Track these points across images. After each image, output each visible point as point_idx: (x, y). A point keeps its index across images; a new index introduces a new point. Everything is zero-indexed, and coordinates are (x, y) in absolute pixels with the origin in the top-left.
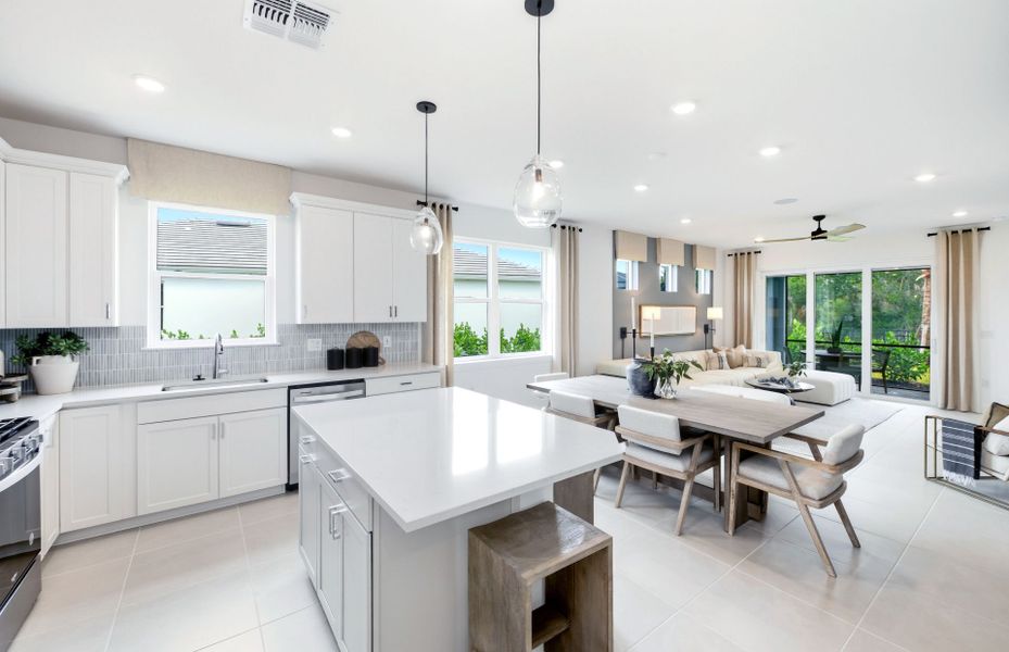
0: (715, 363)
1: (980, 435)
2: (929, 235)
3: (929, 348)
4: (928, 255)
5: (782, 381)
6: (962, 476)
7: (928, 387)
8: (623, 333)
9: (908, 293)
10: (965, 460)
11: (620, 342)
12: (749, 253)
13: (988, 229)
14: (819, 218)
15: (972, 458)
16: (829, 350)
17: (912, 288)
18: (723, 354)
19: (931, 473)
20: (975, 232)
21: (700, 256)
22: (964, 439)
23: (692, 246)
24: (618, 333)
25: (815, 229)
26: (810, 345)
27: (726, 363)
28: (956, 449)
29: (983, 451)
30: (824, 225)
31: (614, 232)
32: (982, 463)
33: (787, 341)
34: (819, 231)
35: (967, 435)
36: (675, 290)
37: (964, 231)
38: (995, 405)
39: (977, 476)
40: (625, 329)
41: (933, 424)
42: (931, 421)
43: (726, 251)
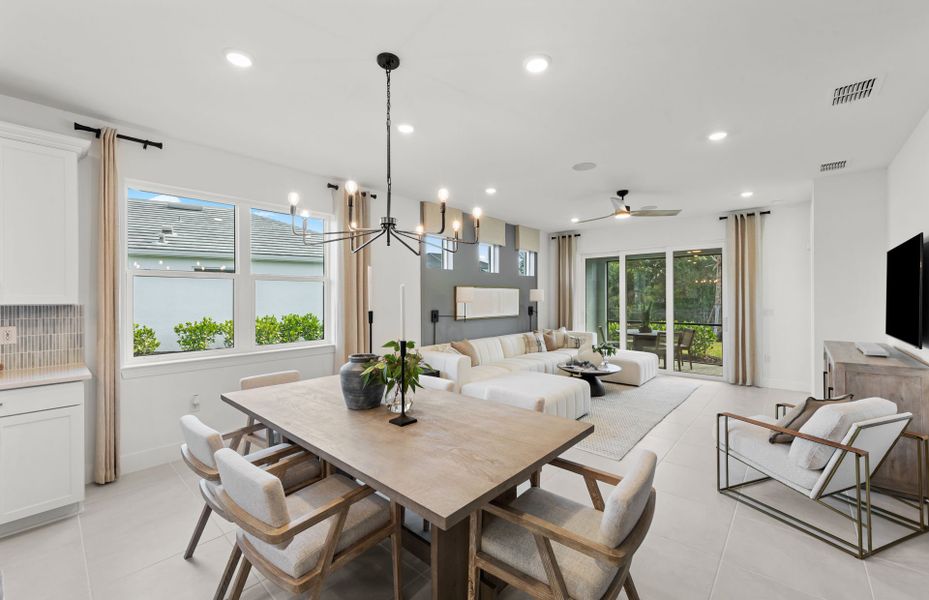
0: (534, 346)
2: (721, 218)
3: (721, 325)
4: (718, 237)
7: (721, 359)
8: (435, 316)
11: (431, 325)
12: (570, 236)
13: (769, 212)
14: (622, 193)
18: (542, 336)
19: (723, 485)
20: (757, 215)
21: (523, 237)
23: (514, 226)
24: (429, 317)
26: (623, 324)
27: (544, 347)
31: (422, 204)
33: (608, 322)
36: (497, 271)
37: (749, 215)
40: (437, 312)
41: (724, 422)
42: (722, 419)
43: (549, 234)
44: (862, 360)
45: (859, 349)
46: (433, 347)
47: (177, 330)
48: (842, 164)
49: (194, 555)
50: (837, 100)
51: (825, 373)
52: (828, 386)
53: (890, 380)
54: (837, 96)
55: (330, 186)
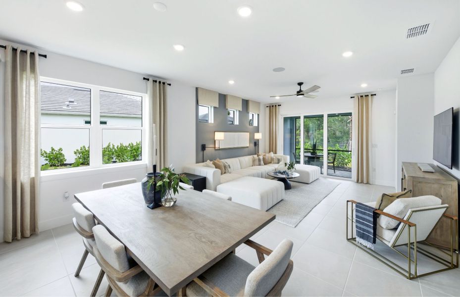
0: (257, 162)
1: (376, 215)
2: (351, 97)
3: (351, 152)
4: (350, 107)
5: (284, 173)
6: (366, 242)
7: (351, 168)
8: (204, 147)
9: (345, 127)
10: (368, 232)
11: (201, 153)
12: (276, 106)
13: (375, 95)
14: (300, 84)
15: (372, 231)
16: (312, 153)
17: (347, 125)
18: (261, 157)
20: (370, 96)
21: (251, 106)
22: (367, 218)
23: (247, 101)
24: (200, 148)
25: (299, 90)
26: (302, 150)
27: (262, 162)
28: (363, 224)
29: (378, 226)
30: (303, 88)
31: (197, 89)
32: (377, 233)
33: (296, 149)
34: (301, 91)
35: (369, 215)
36: (238, 124)
37: (366, 96)
38: (384, 195)
39: (374, 242)
40: (205, 145)
41: (351, 205)
42: (350, 203)
43: (265, 105)
44: (421, 175)
45: (419, 167)
46: (202, 164)
47: (75, 153)
48: (411, 70)
49: (80, 274)
50: (409, 36)
51: (402, 179)
52: (404, 187)
53: (436, 186)
54: (409, 33)
55: (144, 79)
